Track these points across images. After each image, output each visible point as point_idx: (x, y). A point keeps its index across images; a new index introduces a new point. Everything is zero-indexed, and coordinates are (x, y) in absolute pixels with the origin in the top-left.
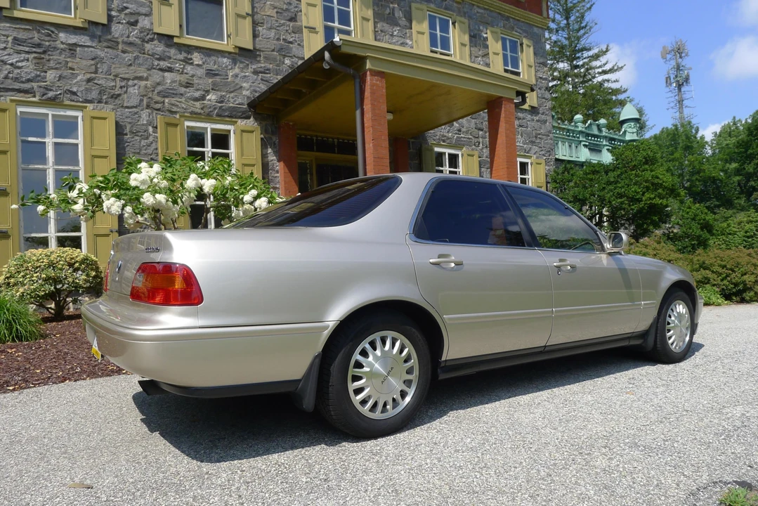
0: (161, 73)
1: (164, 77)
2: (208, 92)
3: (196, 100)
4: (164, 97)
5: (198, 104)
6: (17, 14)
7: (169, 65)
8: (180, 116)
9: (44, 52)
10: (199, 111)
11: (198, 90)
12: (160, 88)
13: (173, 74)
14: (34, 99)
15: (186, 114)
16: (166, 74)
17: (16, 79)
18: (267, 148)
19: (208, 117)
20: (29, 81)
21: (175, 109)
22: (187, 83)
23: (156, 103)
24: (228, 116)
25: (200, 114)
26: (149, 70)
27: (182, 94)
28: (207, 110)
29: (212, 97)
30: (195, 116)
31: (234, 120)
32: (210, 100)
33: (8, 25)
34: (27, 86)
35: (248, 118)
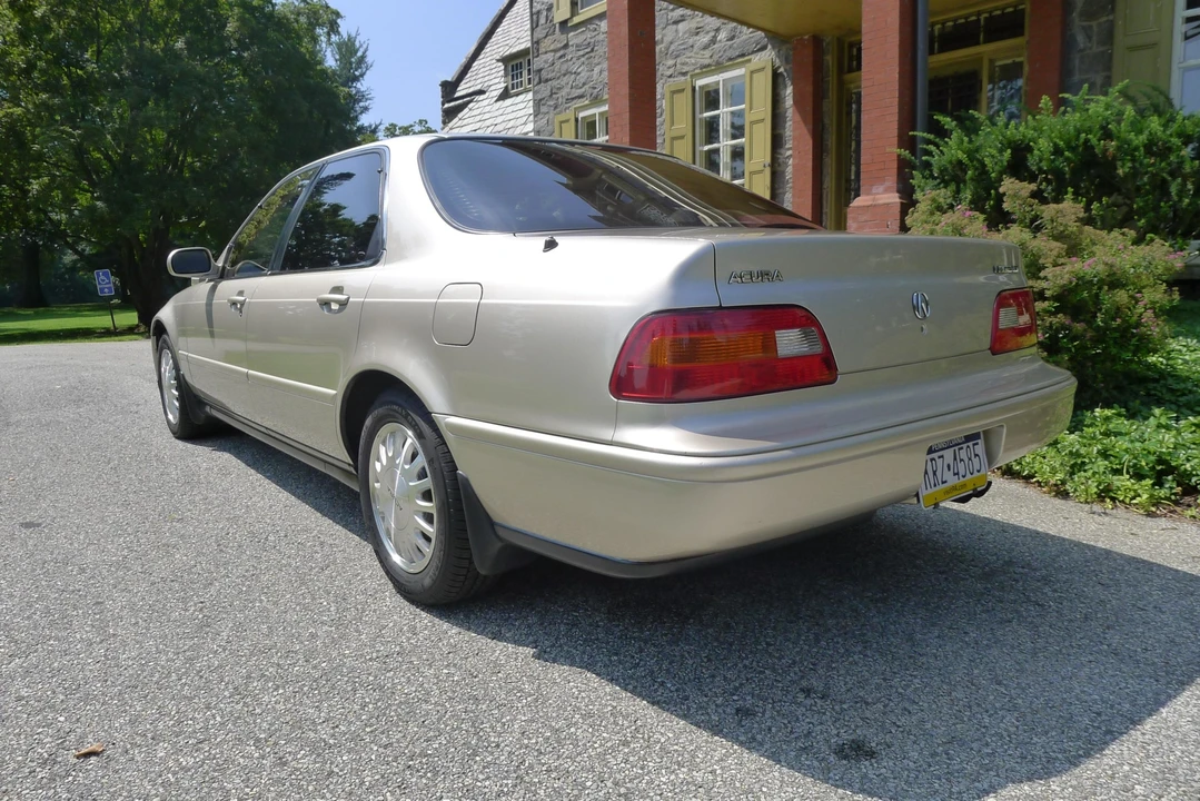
0: (675, 27)
1: (676, 30)
2: (718, 30)
3: (705, 47)
4: (677, 57)
5: (707, 53)
6: (576, 20)
7: (681, 13)
8: (692, 76)
9: (592, 50)
10: (707, 62)
11: (708, 32)
12: (672, 47)
13: (684, 23)
14: (587, 102)
15: (697, 71)
16: (681, 26)
17: (577, 87)
18: (786, 87)
19: (719, 67)
20: (584, 84)
21: (685, 69)
22: (697, 28)
23: (669, 68)
24: (739, 56)
25: (709, 65)
26: (664, 28)
27: (692, 46)
28: (716, 57)
29: (722, 36)
30: (706, 70)
31: (746, 58)
32: (720, 41)
33: (572, 34)
34: (583, 90)
35: (763, 48)
